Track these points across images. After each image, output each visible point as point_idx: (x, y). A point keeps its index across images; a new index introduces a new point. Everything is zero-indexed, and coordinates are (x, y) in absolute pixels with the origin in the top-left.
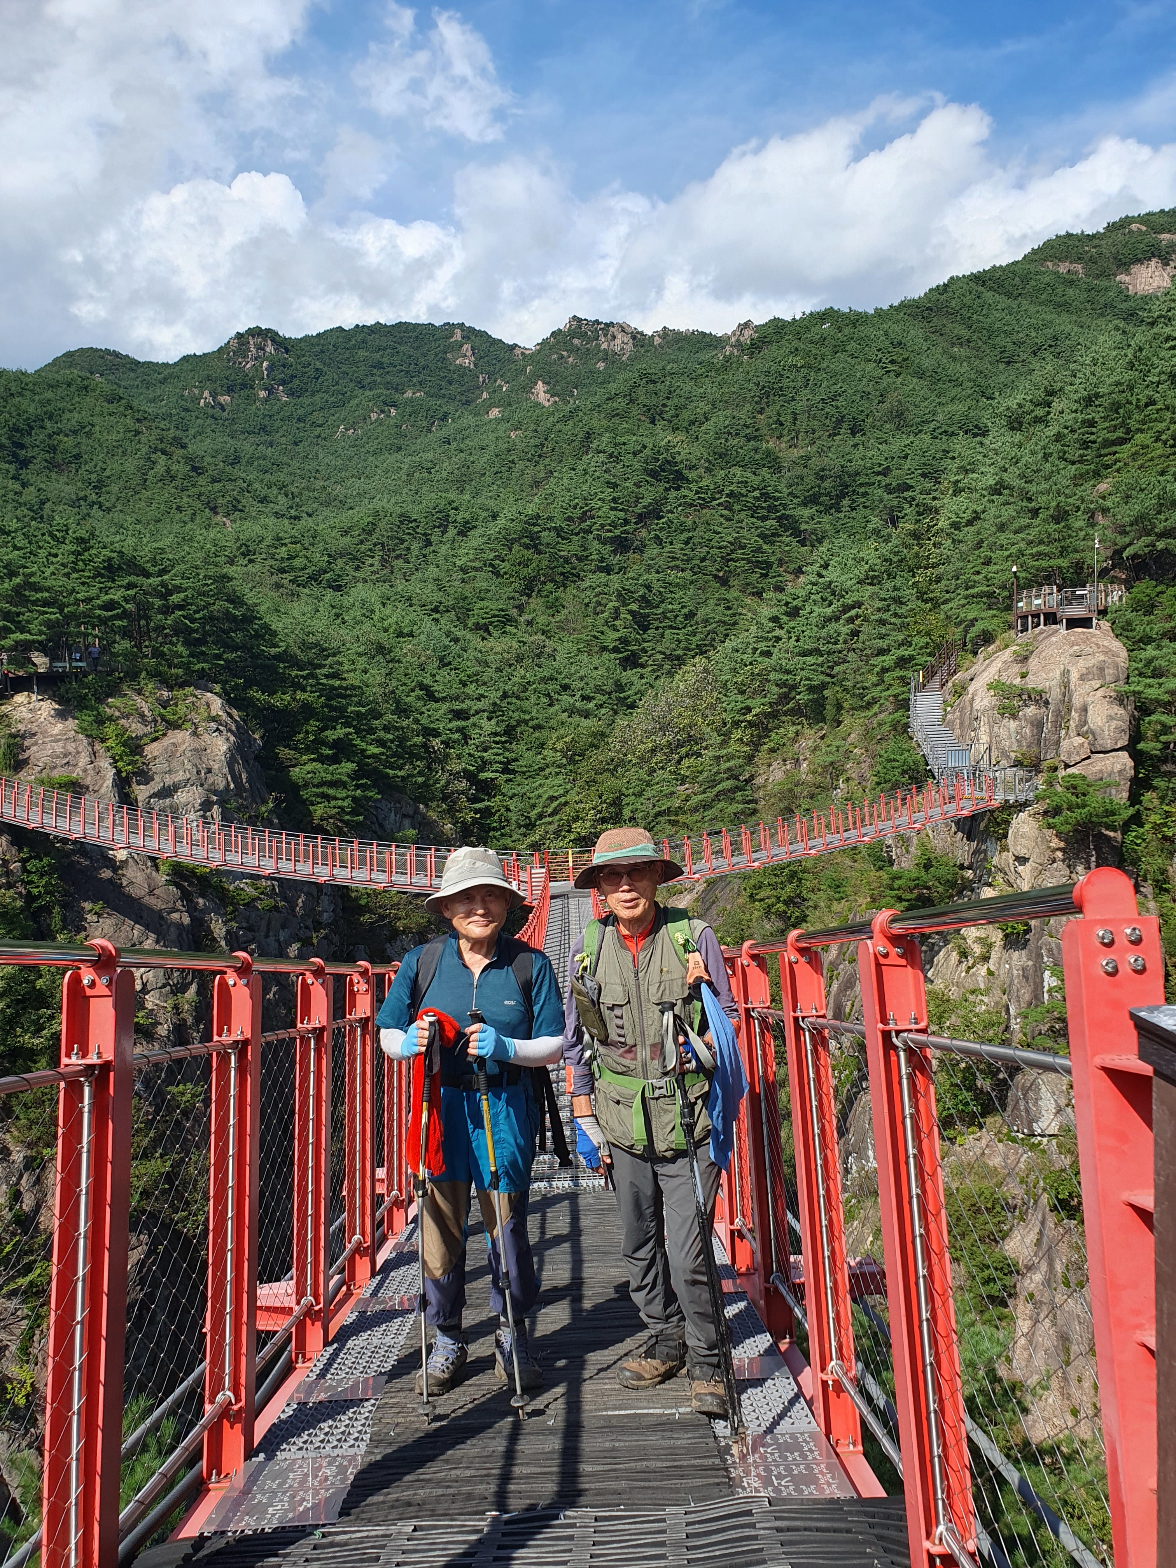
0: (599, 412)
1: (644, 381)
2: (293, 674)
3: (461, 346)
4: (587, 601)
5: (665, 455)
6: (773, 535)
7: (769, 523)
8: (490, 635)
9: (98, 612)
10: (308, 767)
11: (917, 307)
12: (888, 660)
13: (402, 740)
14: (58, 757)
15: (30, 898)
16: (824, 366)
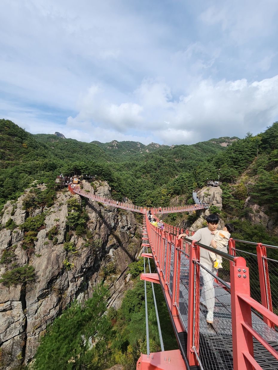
0: (154, 154)
1: (160, 151)
3: (138, 145)
4: (151, 176)
5: (162, 160)
7: (174, 169)
8: (138, 179)
9: (94, 171)
14: (88, 188)
16: (182, 151)
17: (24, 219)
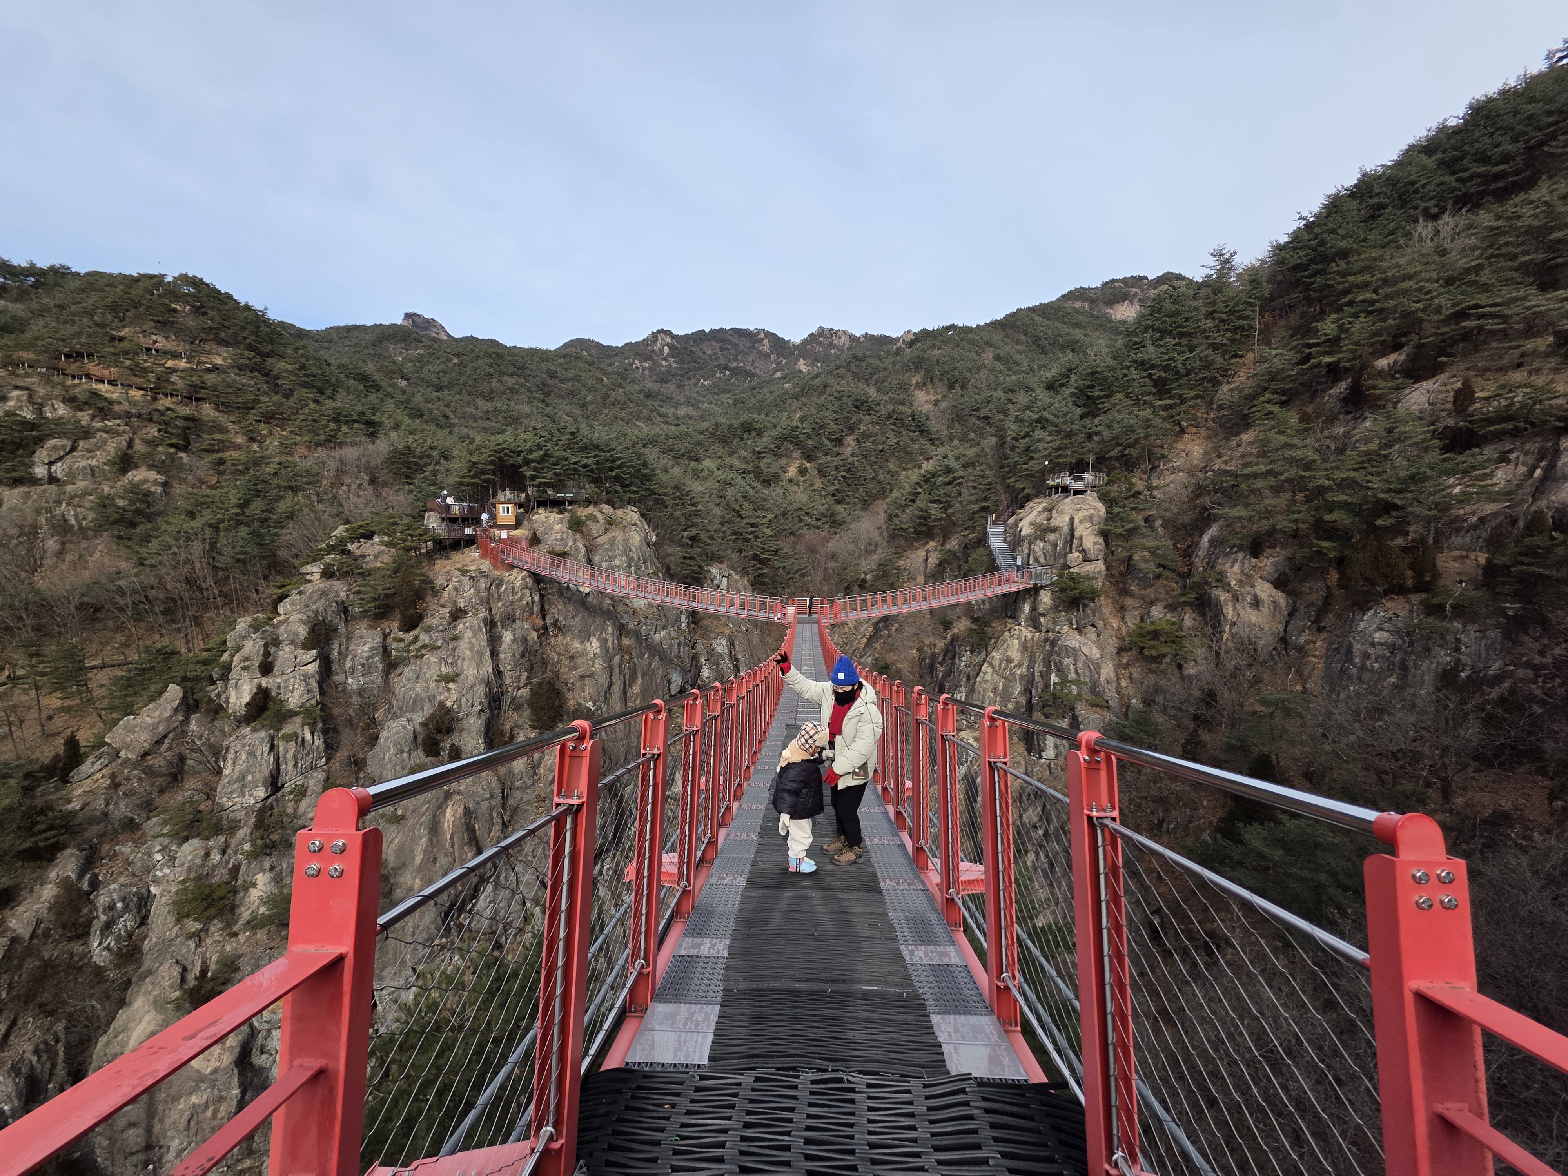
3: (763, 341)
12: (977, 507)
14: (558, 541)
16: (947, 354)
17: (315, 685)
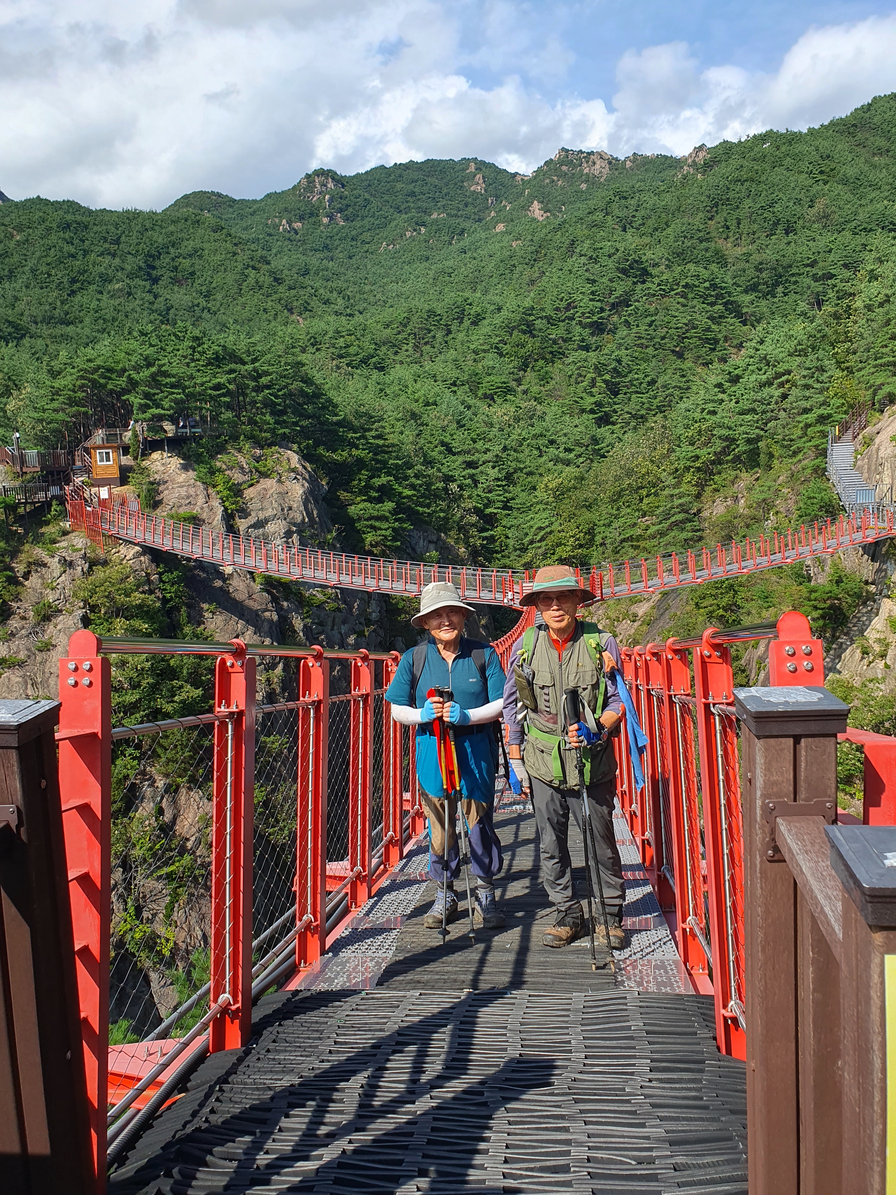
0: (582, 224)
1: (617, 198)
2: (350, 435)
3: (475, 176)
4: (570, 373)
5: (633, 256)
6: (720, 317)
7: (717, 307)
8: (495, 402)
9: (210, 392)
10: (361, 506)
11: (844, 125)
12: (811, 417)
13: (429, 485)
14: (183, 498)
15: (165, 601)
16: (763, 178)
